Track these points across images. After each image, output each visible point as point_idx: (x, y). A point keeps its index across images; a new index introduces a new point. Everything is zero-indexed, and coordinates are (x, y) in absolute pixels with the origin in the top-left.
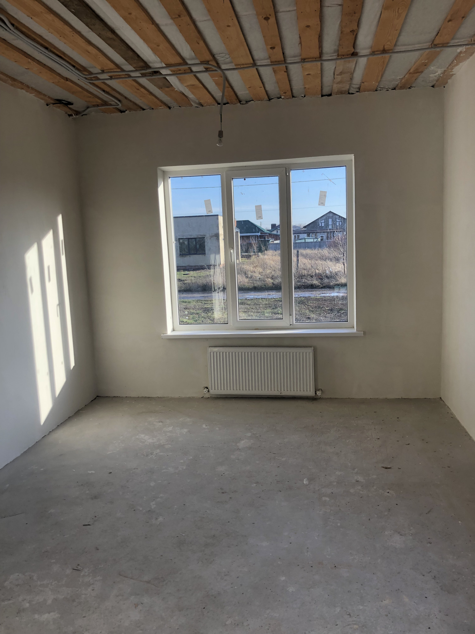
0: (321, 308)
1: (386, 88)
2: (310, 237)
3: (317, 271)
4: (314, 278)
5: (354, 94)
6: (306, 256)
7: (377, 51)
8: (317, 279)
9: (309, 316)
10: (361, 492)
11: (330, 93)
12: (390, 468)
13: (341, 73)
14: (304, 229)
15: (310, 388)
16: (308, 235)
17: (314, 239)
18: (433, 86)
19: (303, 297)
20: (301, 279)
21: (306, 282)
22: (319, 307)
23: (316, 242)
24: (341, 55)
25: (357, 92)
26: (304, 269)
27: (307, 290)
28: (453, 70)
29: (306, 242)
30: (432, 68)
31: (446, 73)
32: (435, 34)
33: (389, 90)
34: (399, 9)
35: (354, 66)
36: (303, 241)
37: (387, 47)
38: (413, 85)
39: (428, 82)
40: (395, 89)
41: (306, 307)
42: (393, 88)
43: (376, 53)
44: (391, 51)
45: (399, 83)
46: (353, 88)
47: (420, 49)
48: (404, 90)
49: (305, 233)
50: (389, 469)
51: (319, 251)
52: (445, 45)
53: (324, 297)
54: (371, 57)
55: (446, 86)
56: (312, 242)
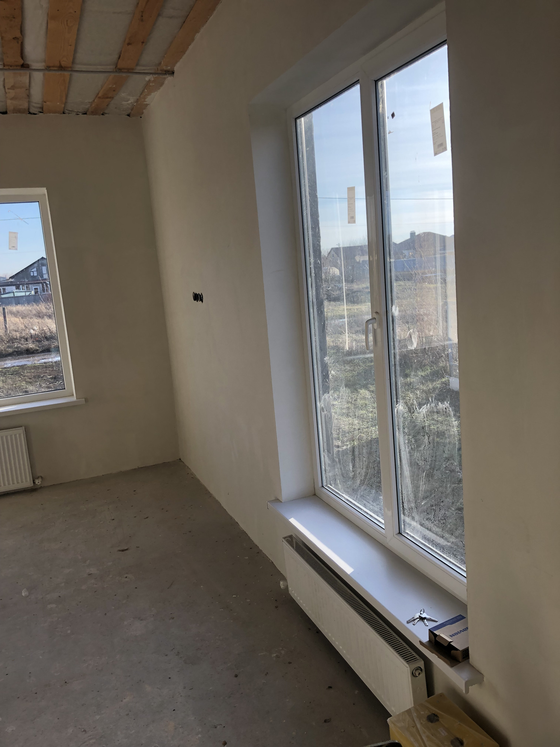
0: (42, 377)
1: (76, 112)
2: (20, 289)
3: (32, 332)
4: (30, 341)
5: (36, 114)
6: (15, 314)
7: (53, 67)
8: (33, 342)
9: (26, 390)
10: (95, 586)
11: (4, 110)
12: (127, 549)
13: (13, 87)
14: (11, 280)
15: (26, 478)
16: (18, 288)
17: (25, 292)
18: (129, 115)
19: (17, 366)
20: (13, 343)
21: (20, 347)
22: (39, 377)
23: (29, 296)
24: (8, 65)
25: (41, 112)
26: (15, 331)
27: (21, 357)
28: (146, 100)
29: (15, 297)
30: (123, 94)
31: (139, 103)
32: (117, 56)
33: (79, 114)
34: (67, 21)
35: (28, 81)
36: (11, 295)
37: (63, 64)
38: (106, 112)
39: (121, 110)
40: (86, 114)
41: (22, 379)
42: (84, 113)
43: (52, 68)
44: (70, 69)
45: (89, 107)
46: (34, 107)
47: (104, 71)
48: (97, 116)
49: (13, 285)
50: (126, 551)
51: (34, 307)
52: (130, 71)
53: (45, 363)
54: (47, 72)
55: (142, 116)
56: (23, 296)
